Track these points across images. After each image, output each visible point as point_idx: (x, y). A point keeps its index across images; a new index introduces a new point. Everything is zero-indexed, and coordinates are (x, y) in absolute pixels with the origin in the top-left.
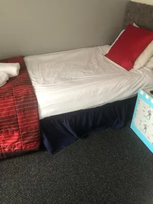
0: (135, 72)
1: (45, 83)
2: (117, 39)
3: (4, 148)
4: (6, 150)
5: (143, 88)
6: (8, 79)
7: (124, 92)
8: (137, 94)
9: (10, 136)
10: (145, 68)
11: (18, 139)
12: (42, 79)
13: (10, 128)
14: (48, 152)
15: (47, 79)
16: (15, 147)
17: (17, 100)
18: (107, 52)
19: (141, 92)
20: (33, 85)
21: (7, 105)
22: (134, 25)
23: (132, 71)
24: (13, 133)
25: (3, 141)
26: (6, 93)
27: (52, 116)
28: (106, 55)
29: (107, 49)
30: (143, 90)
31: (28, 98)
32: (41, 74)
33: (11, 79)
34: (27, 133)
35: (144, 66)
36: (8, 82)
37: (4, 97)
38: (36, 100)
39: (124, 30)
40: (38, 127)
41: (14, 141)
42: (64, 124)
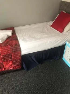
0: (64, 33)
1: (24, 39)
2: (56, 18)
3: (6, 68)
4: (7, 69)
5: (68, 41)
6: (7, 37)
7: (59, 43)
8: (66, 43)
9: (8, 63)
10: (69, 32)
11: (12, 64)
12: (22, 37)
13: (9, 59)
14: (25, 70)
15: (24, 37)
16: (10, 68)
17: (11, 47)
18: (51, 24)
19: (67, 43)
20: (18, 40)
21: (7, 49)
22: (64, 12)
23: (63, 33)
24: (10, 62)
25: (5, 65)
26: (7, 44)
27: (27, 54)
28: (51, 26)
29: (51, 23)
30: (68, 42)
31: (16, 46)
32: (22, 35)
33: (9, 38)
34: (16, 62)
35: (69, 31)
36: (7, 39)
37: (6, 46)
38: (20, 47)
39: (59, 14)
40: (20, 59)
41: (10, 65)
42: (32, 57)
